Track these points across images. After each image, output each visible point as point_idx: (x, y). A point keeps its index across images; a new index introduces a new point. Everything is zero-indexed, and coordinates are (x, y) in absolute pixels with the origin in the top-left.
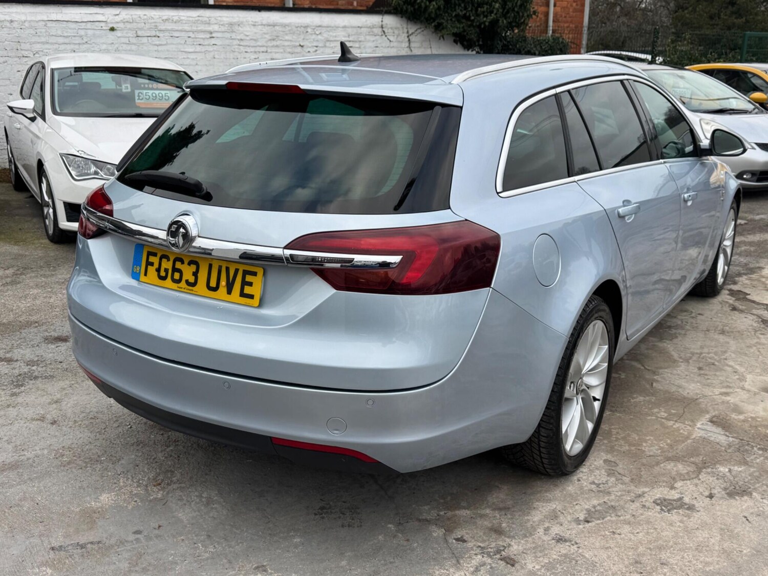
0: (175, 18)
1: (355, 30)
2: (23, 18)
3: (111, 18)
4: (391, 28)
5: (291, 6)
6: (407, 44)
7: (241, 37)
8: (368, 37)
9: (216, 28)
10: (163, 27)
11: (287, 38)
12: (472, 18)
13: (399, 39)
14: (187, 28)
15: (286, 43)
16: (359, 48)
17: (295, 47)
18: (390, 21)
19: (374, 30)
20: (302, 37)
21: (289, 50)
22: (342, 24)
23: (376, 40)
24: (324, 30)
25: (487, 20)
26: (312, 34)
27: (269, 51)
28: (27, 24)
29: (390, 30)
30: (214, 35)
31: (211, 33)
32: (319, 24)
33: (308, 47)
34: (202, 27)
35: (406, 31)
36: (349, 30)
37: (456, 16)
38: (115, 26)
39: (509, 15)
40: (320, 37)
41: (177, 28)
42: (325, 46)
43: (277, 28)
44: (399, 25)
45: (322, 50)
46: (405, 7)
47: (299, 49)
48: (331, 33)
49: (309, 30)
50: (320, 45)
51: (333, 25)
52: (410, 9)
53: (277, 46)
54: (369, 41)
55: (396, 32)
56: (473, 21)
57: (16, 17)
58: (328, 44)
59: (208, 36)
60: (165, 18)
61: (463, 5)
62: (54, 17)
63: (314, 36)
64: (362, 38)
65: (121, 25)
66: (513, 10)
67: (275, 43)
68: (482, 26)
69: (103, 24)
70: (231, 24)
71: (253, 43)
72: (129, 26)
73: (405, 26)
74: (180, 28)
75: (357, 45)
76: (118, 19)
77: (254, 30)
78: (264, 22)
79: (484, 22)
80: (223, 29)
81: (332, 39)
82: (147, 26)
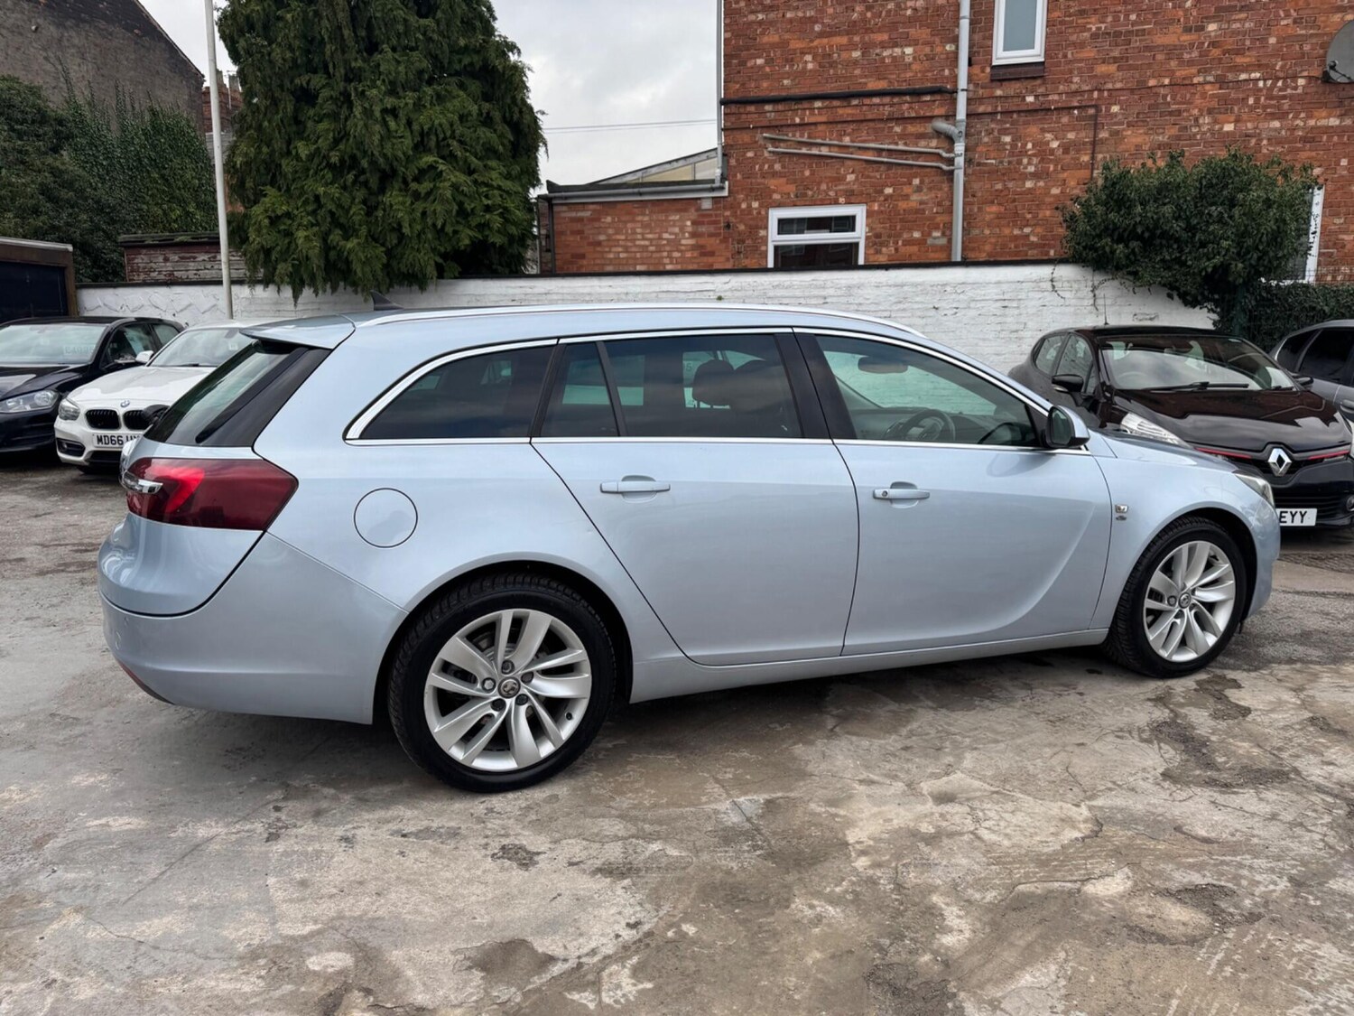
0: (786, 284)
1: (1013, 286)
2: (638, 290)
3: (720, 286)
4: (1068, 282)
5: (959, 259)
6: (1091, 302)
7: (861, 300)
8: (1031, 294)
9: (831, 292)
10: (771, 294)
11: (918, 299)
12: (1190, 263)
13: (1078, 295)
14: (798, 293)
15: (916, 306)
16: (1018, 308)
17: (927, 309)
18: (1066, 272)
19: (1041, 284)
20: (938, 297)
21: (919, 314)
22: (994, 280)
23: (1044, 298)
24: (969, 287)
25: (1209, 265)
26: (951, 293)
27: (893, 315)
28: (640, 296)
29: (1066, 284)
30: (828, 300)
31: (825, 298)
32: (963, 280)
33: (945, 309)
34: (816, 292)
35: (1090, 284)
36: (1005, 287)
37: (1163, 261)
38: (722, 295)
39: (1249, 256)
40: (961, 296)
41: (787, 295)
42: (969, 308)
43: (906, 288)
44: (1079, 277)
45: (963, 312)
46: (1084, 255)
47: (933, 312)
48: (979, 291)
49: (948, 289)
50: (961, 306)
51: (981, 281)
52: (1093, 255)
53: (904, 310)
54: (1032, 299)
55: (1075, 286)
56: (1189, 267)
57: (631, 289)
58: (972, 305)
59: (822, 301)
60: (775, 284)
61: (1175, 246)
62: (665, 288)
63: (954, 296)
64: (1023, 295)
65: (729, 294)
66: (1257, 248)
67: (901, 306)
68: (1204, 273)
69: (711, 293)
70: (849, 287)
71: (873, 308)
72: (738, 294)
73: (1090, 277)
74: (791, 294)
75: (1015, 304)
76: (727, 287)
77: (877, 292)
78: (890, 282)
79: (1205, 268)
80: (839, 293)
81: (978, 298)
82: (756, 293)
